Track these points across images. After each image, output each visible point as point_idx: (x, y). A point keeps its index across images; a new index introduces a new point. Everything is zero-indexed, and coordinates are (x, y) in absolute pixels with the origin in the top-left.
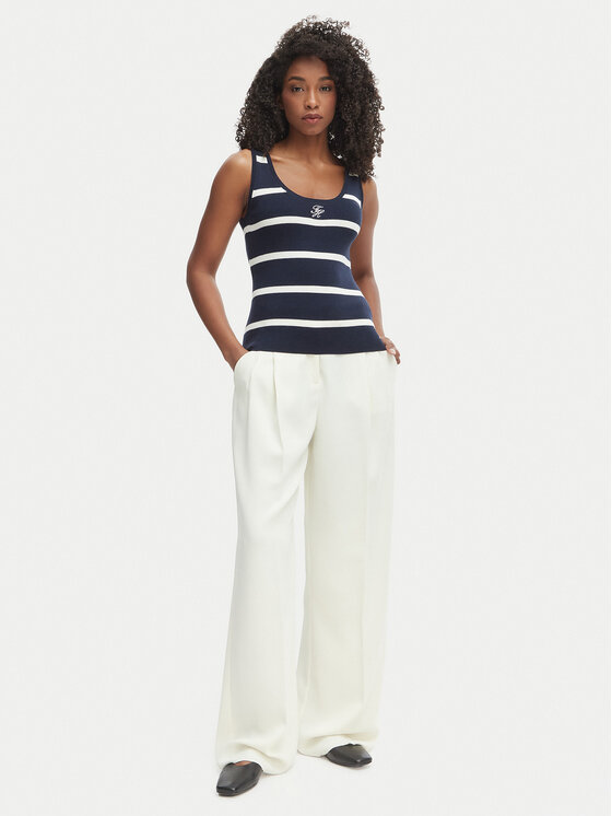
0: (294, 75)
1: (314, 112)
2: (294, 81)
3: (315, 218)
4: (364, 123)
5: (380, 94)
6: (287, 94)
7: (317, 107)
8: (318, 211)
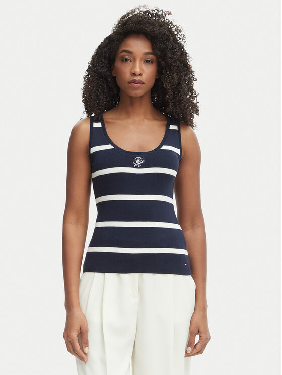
0: (125, 49)
1: (138, 78)
2: (124, 54)
3: (137, 167)
4: (179, 92)
5: (193, 69)
6: (118, 64)
7: (140, 75)
8: (139, 162)
